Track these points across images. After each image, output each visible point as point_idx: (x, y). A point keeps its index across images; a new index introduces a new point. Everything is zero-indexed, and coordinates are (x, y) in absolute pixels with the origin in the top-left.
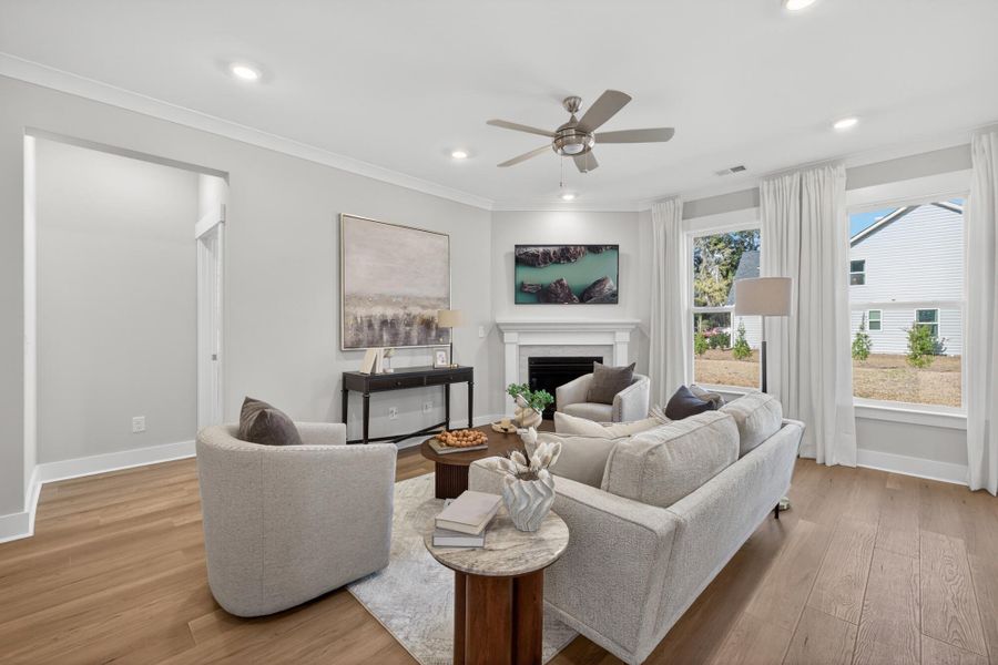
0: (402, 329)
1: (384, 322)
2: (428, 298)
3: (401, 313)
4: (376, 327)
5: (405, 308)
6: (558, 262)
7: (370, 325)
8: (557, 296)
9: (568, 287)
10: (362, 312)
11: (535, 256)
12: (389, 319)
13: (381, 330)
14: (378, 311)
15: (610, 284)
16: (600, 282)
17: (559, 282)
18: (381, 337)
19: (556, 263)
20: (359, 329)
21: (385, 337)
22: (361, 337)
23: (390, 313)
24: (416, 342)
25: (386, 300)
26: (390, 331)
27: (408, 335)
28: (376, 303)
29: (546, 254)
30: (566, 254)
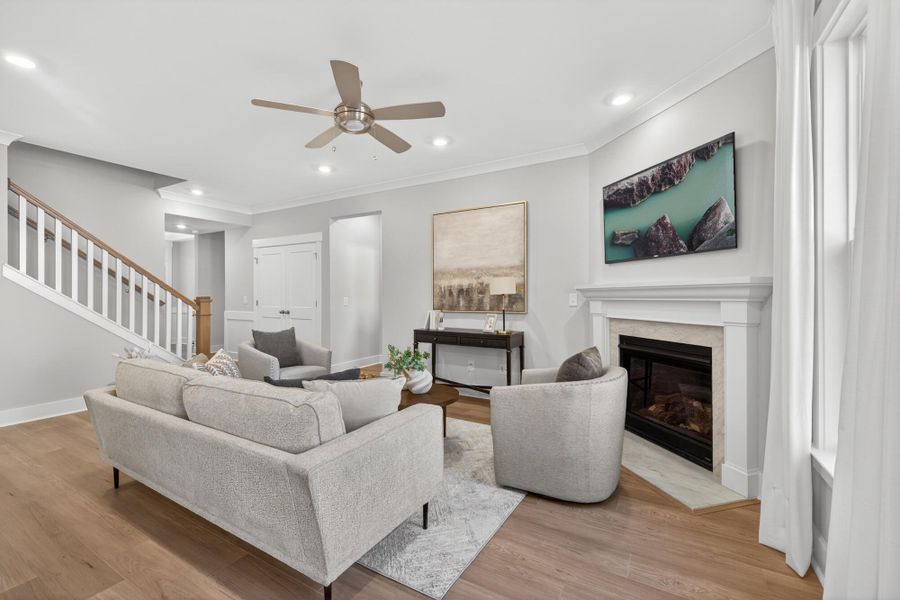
0: (476, 296)
1: (461, 291)
2: (500, 268)
3: (474, 282)
4: (455, 294)
5: (479, 278)
6: (658, 191)
7: (451, 293)
8: (659, 244)
9: (672, 228)
10: (444, 283)
11: (629, 191)
12: (465, 288)
13: (458, 297)
14: (456, 282)
15: (727, 211)
16: (713, 211)
17: (661, 222)
18: (459, 302)
19: (655, 193)
20: (443, 296)
21: (462, 303)
22: (444, 302)
23: (465, 283)
24: (488, 308)
25: (462, 273)
26: (467, 298)
27: (481, 302)
28: (455, 276)
29: (643, 184)
30: (668, 175)
